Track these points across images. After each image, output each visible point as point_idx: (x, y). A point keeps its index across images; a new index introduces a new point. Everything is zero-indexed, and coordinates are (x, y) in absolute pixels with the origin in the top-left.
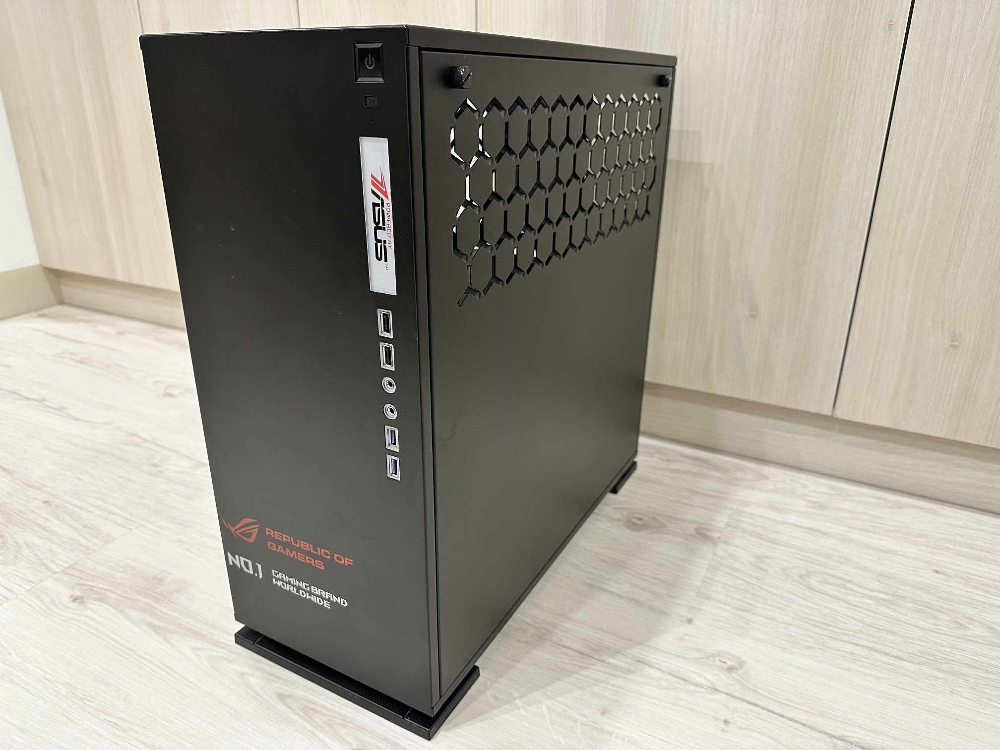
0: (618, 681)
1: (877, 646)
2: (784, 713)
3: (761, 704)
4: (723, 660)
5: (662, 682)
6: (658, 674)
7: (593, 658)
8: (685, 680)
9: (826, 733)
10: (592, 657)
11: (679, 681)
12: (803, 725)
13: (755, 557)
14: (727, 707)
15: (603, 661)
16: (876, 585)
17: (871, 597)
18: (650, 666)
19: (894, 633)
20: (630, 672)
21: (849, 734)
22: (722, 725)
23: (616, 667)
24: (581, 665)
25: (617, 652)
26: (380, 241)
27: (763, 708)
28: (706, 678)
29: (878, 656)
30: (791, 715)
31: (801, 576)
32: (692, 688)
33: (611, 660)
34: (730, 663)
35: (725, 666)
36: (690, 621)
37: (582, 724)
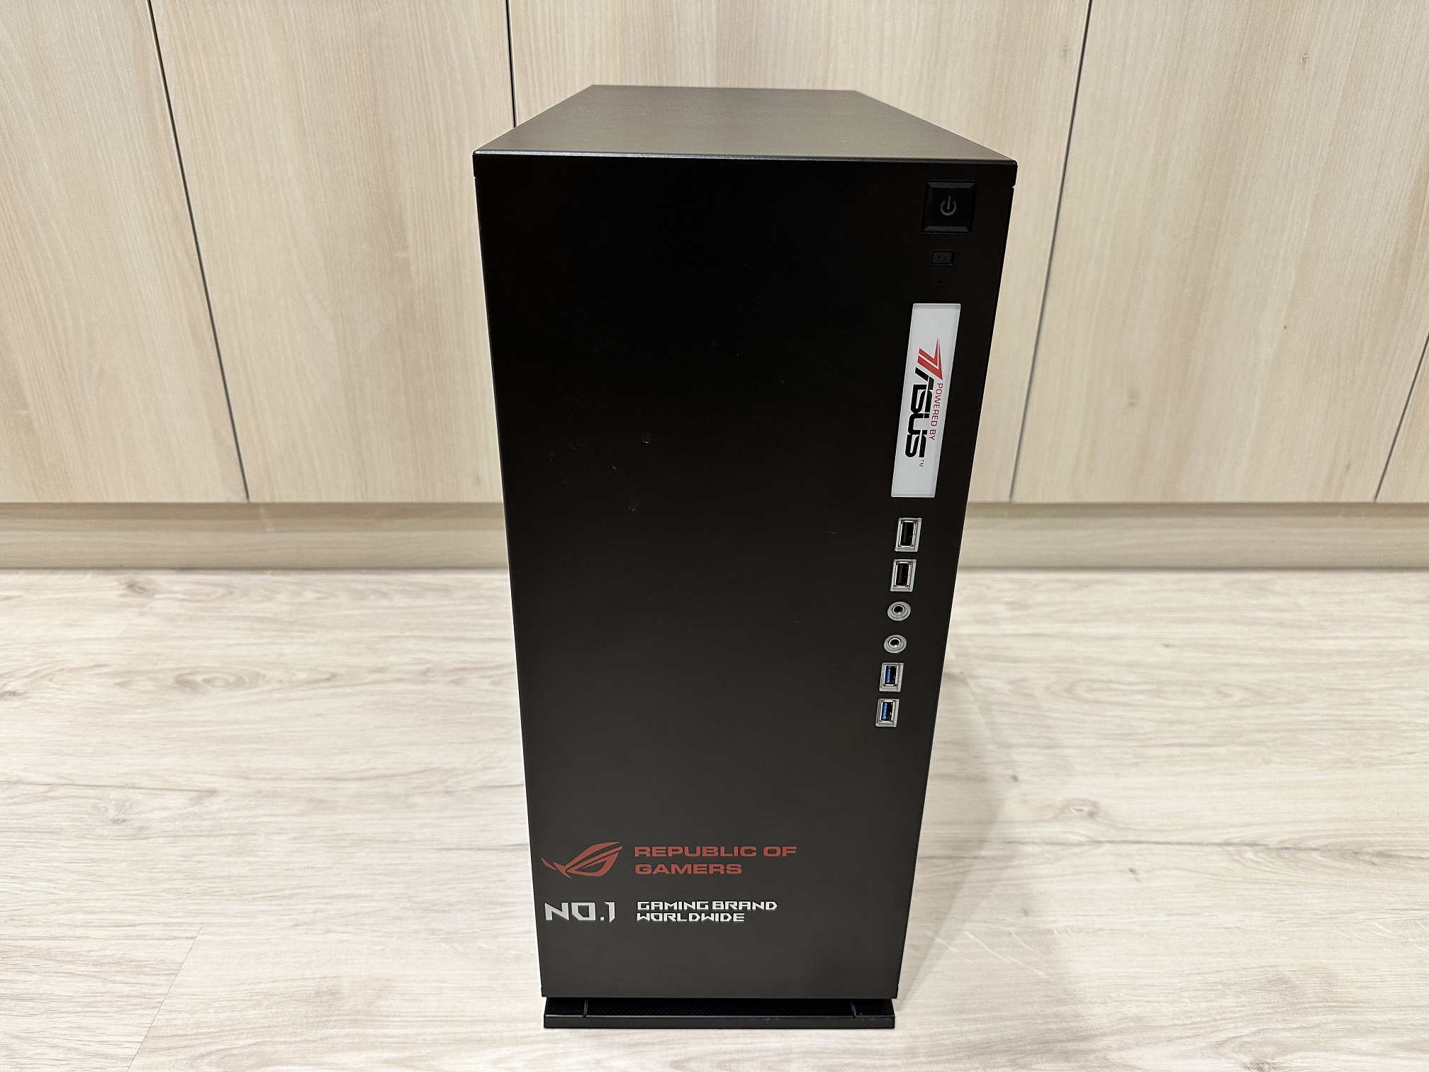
0: (1008, 873)
1: (1183, 741)
2: (1168, 840)
3: (1143, 839)
4: (1078, 807)
5: (1047, 855)
6: (1037, 849)
7: (966, 858)
8: (1064, 844)
9: (1213, 844)
10: (963, 858)
11: (1059, 847)
12: (1191, 844)
13: (1012, 683)
14: (1119, 855)
15: (976, 858)
16: (1132, 678)
17: (1140, 692)
18: (1023, 843)
19: (1183, 722)
20: (1011, 858)
21: (1229, 837)
22: (1131, 875)
23: (993, 858)
24: (961, 870)
25: (981, 842)
26: (918, 432)
27: (1149, 843)
28: (1079, 834)
29: (1191, 750)
30: (1174, 839)
31: (1067, 691)
32: (1076, 850)
33: (983, 853)
34: (1086, 809)
35: (1085, 814)
36: (1015, 778)
37: (1018, 934)
